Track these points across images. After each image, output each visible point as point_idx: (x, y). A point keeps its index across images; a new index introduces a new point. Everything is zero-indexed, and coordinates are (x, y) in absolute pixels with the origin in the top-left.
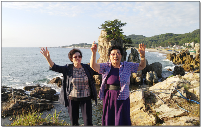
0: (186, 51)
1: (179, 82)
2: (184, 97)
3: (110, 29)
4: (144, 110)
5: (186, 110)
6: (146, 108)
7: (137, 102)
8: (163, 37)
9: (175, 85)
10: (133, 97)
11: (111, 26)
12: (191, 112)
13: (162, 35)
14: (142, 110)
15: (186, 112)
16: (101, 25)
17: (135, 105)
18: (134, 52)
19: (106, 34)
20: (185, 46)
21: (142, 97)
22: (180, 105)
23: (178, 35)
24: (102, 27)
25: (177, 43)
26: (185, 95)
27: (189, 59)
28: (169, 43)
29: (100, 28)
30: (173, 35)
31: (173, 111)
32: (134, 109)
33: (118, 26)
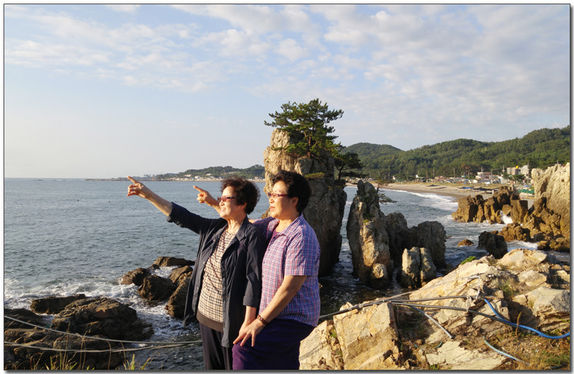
0: (509, 188)
1: (490, 276)
2: (502, 319)
3: (298, 126)
4: (394, 360)
5: (509, 353)
6: (401, 353)
7: (374, 336)
8: (446, 150)
9: (479, 283)
10: (363, 323)
11: (300, 120)
12: (521, 359)
13: (443, 143)
14: (390, 359)
15: (508, 360)
16: (272, 116)
17: (371, 346)
18: (367, 191)
19: (286, 141)
20: (506, 176)
21: (388, 321)
22: (494, 340)
23: (486, 145)
24: (275, 122)
25: (487, 168)
26: (505, 312)
27: (519, 213)
28: (465, 166)
29: (268, 125)
30: (474, 145)
31: (474, 358)
32: (368, 357)
33: (319, 118)
